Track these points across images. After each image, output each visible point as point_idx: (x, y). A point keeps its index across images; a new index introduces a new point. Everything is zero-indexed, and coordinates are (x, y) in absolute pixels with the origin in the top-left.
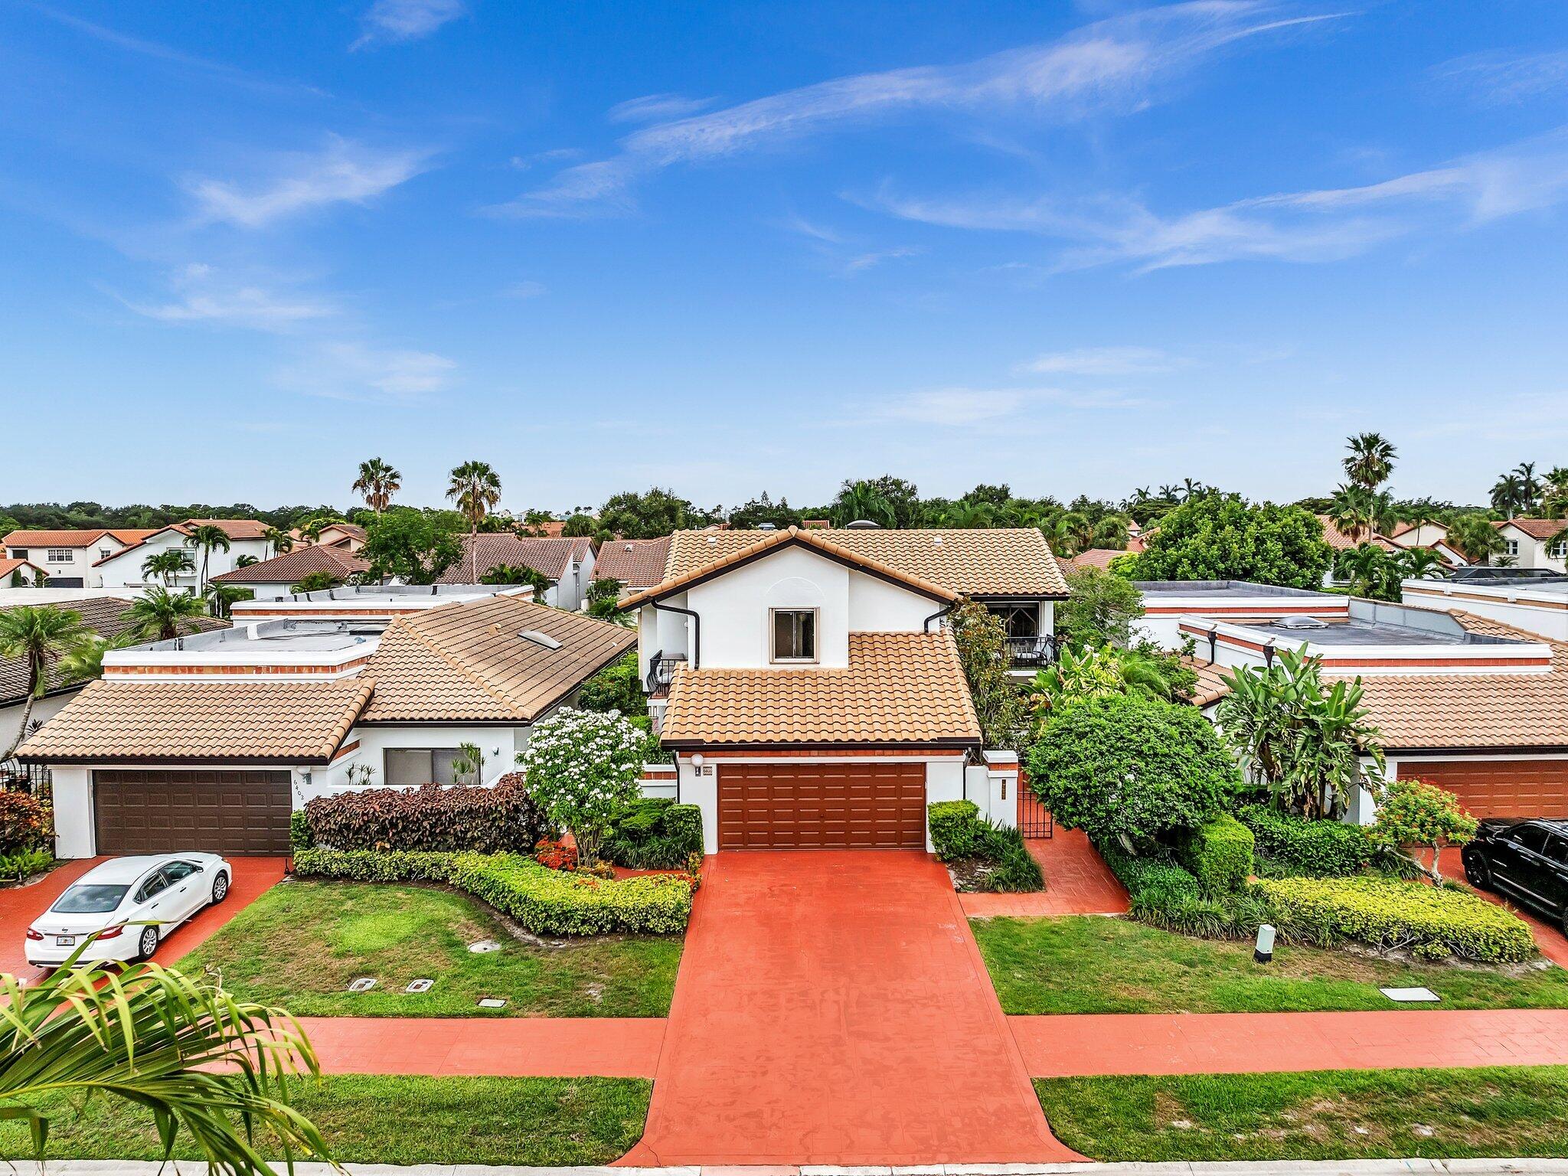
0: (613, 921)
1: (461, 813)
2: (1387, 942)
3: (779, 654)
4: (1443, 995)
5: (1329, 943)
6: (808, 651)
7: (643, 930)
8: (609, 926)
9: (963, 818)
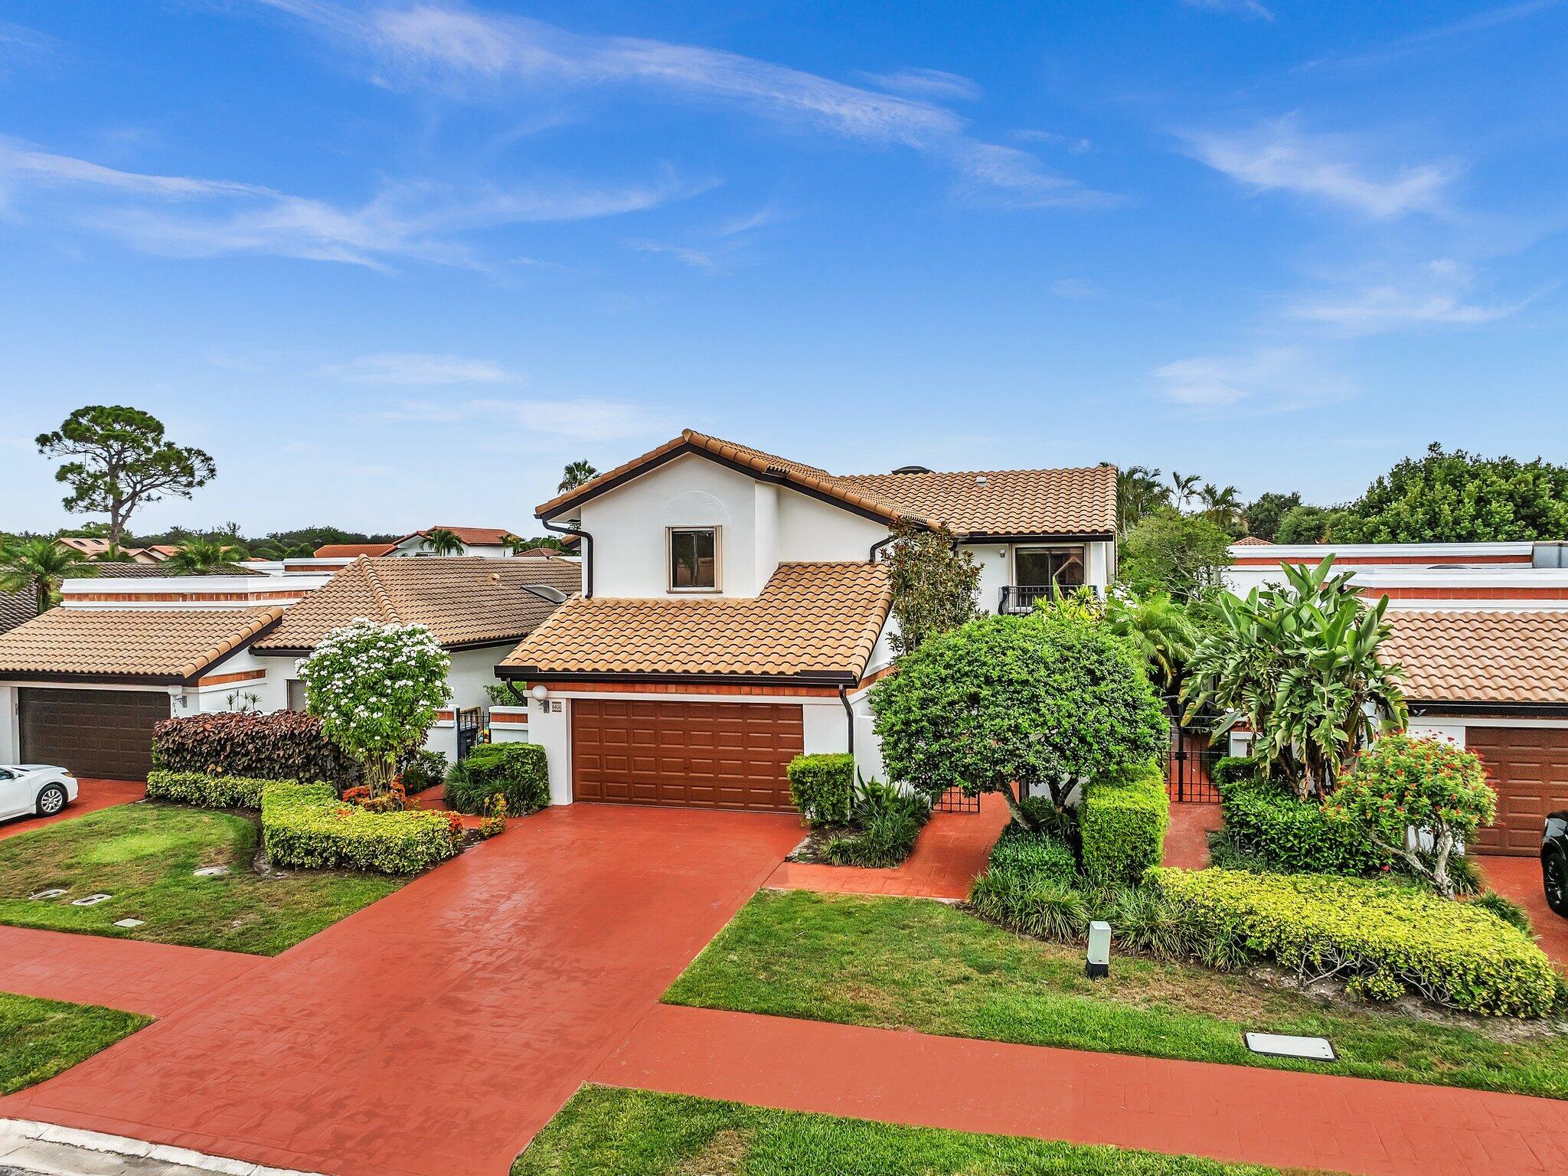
0: (337, 853)
1: (284, 737)
2: (1311, 967)
3: (676, 581)
4: (1343, 1051)
5: (1221, 962)
6: (708, 580)
7: (372, 868)
8: (333, 859)
9: (828, 773)
